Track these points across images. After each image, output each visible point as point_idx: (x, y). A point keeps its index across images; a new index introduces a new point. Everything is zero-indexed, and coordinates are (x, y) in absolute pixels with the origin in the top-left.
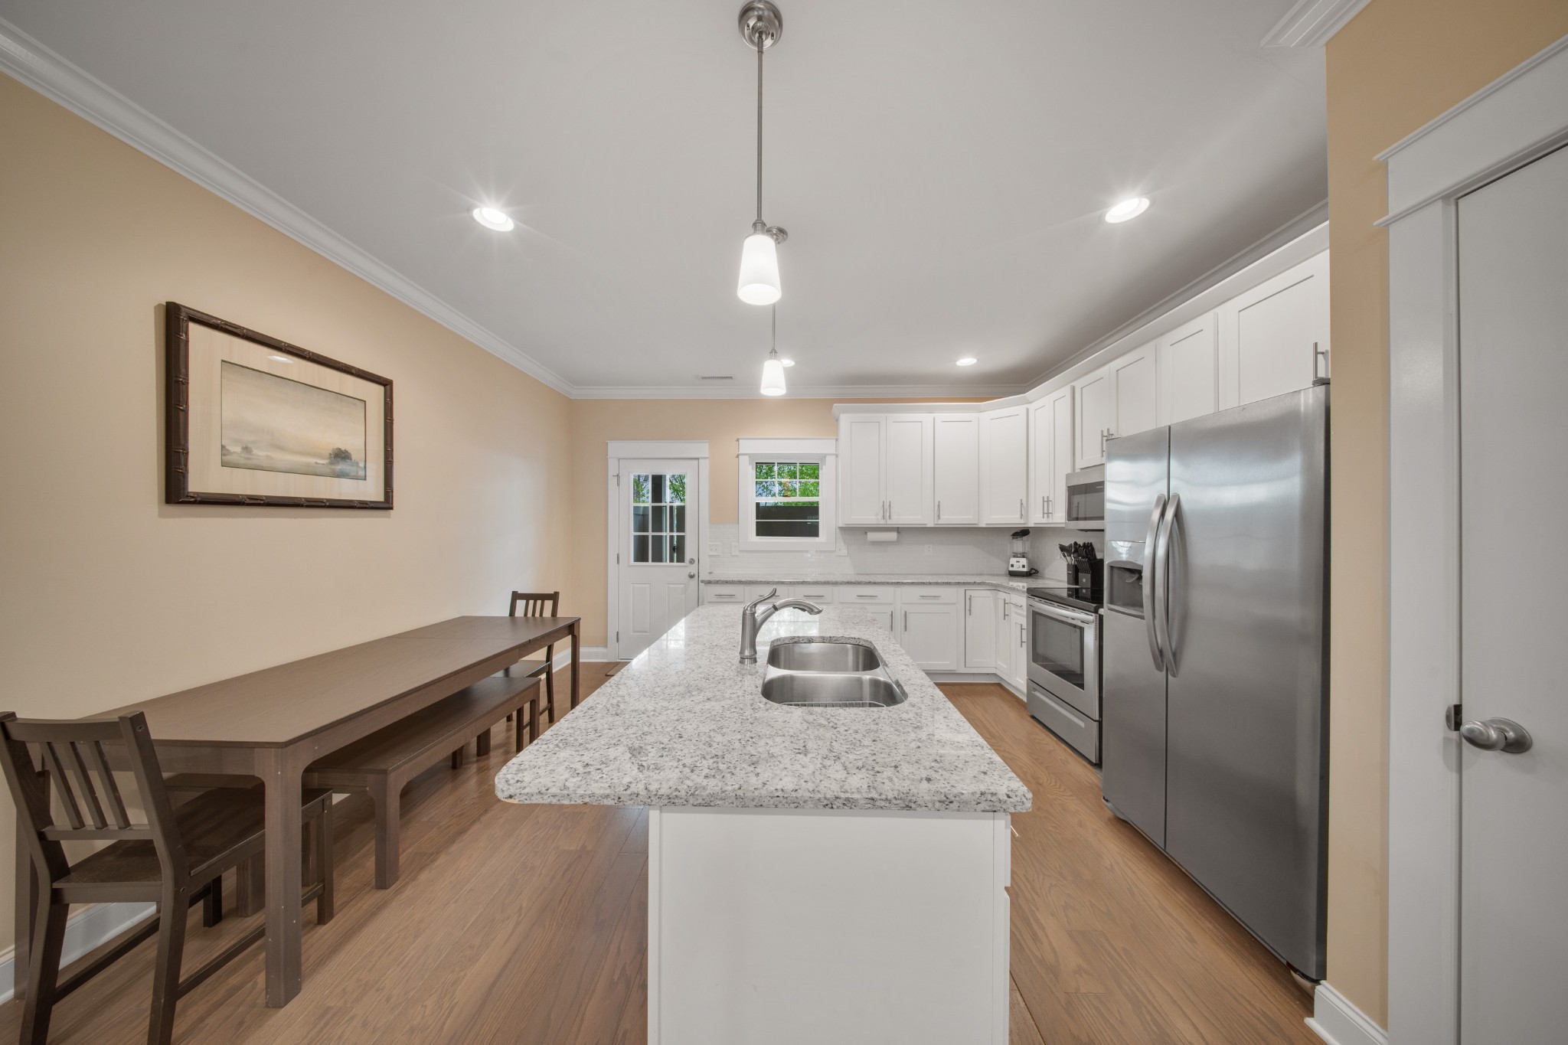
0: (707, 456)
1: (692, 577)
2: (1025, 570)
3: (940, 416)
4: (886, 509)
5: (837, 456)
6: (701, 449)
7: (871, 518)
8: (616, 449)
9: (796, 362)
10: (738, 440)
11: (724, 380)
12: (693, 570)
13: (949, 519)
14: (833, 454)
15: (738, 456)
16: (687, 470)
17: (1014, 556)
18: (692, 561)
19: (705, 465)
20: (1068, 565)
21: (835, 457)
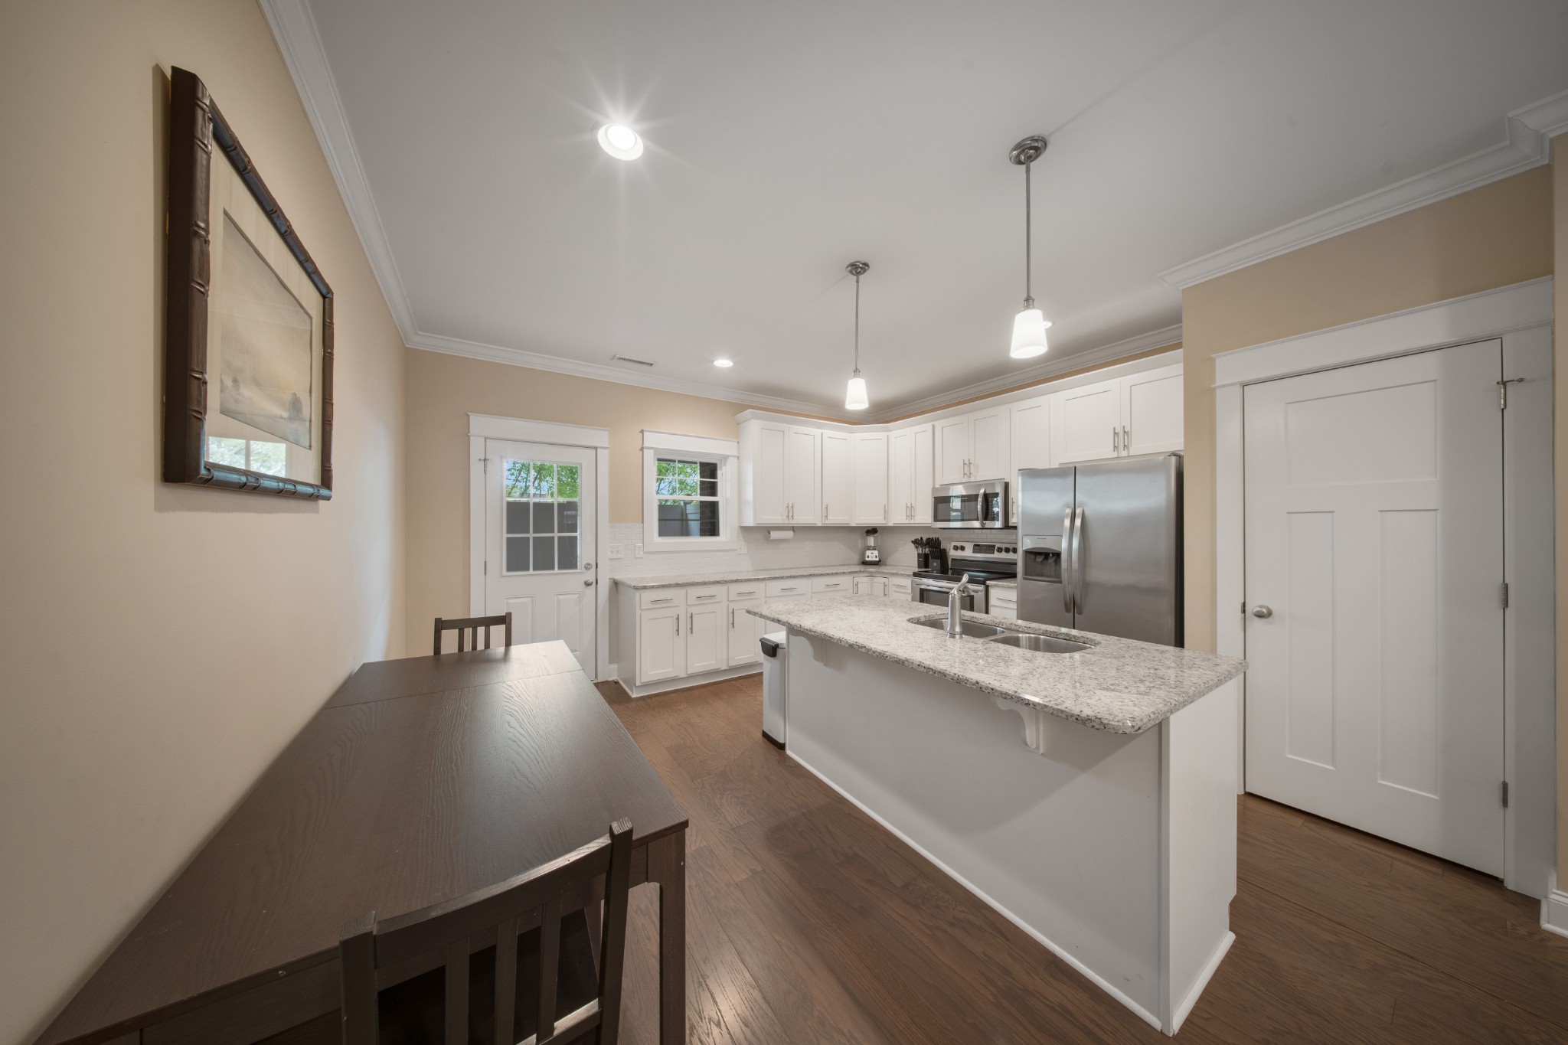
0: (607, 446)
1: (588, 584)
2: (877, 559)
3: (827, 433)
4: (790, 510)
5: (738, 458)
6: (600, 437)
7: (776, 518)
8: (480, 424)
9: (734, 363)
10: (642, 432)
11: (639, 365)
12: (590, 576)
13: (835, 519)
14: (734, 456)
15: (642, 449)
16: (582, 459)
17: (868, 549)
18: (587, 567)
19: (604, 456)
20: (918, 554)
21: (736, 459)
